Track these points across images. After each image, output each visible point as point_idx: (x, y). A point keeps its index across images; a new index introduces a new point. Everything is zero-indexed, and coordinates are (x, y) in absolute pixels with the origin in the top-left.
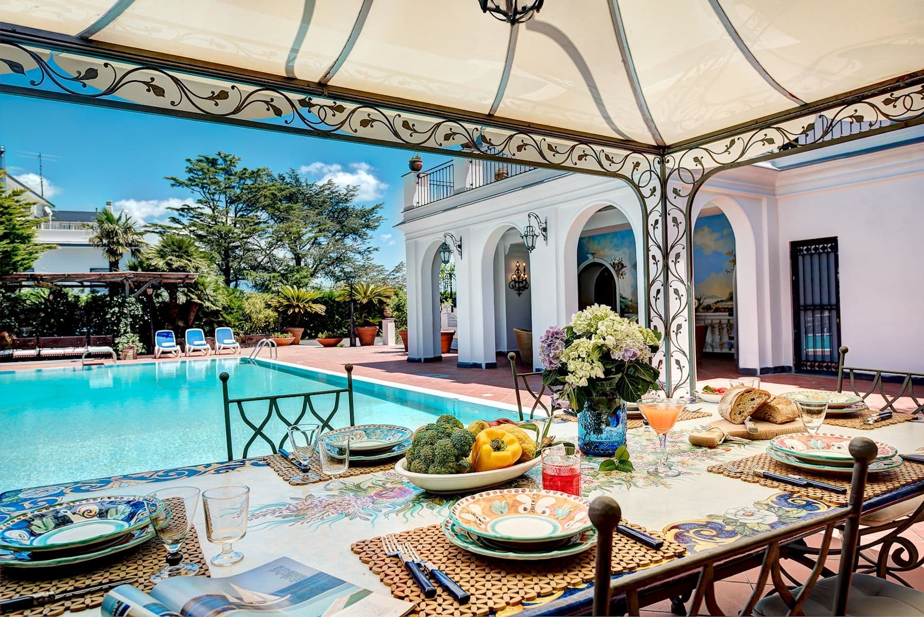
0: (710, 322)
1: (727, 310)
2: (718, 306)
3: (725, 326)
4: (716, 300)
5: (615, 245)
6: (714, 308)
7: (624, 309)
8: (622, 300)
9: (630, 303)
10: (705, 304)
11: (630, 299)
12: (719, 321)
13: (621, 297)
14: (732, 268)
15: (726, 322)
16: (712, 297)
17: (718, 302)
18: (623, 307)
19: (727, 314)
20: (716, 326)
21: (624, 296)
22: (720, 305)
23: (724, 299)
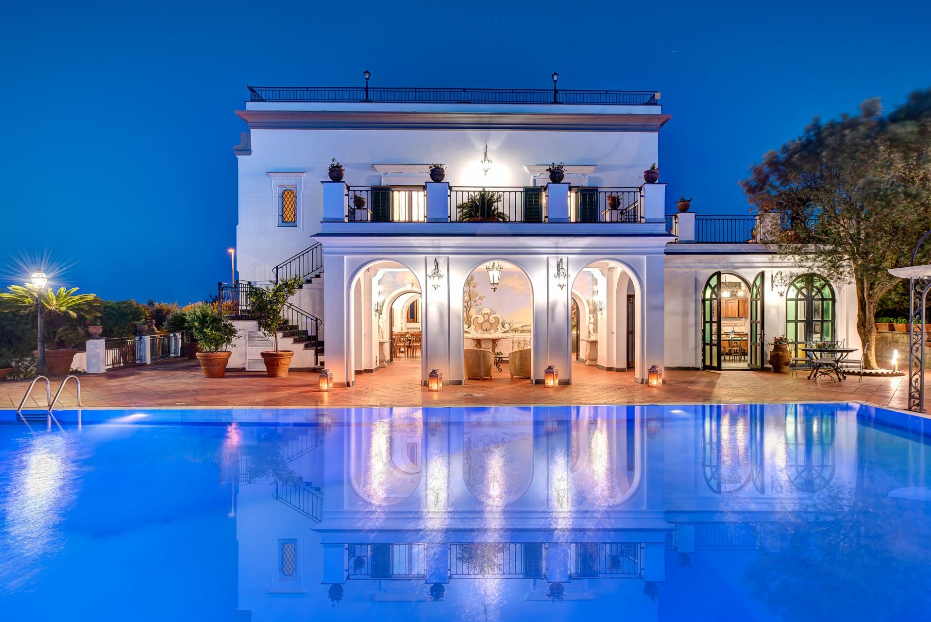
3: (528, 342)
15: (529, 339)
17: (523, 326)
20: (521, 342)
23: (528, 324)
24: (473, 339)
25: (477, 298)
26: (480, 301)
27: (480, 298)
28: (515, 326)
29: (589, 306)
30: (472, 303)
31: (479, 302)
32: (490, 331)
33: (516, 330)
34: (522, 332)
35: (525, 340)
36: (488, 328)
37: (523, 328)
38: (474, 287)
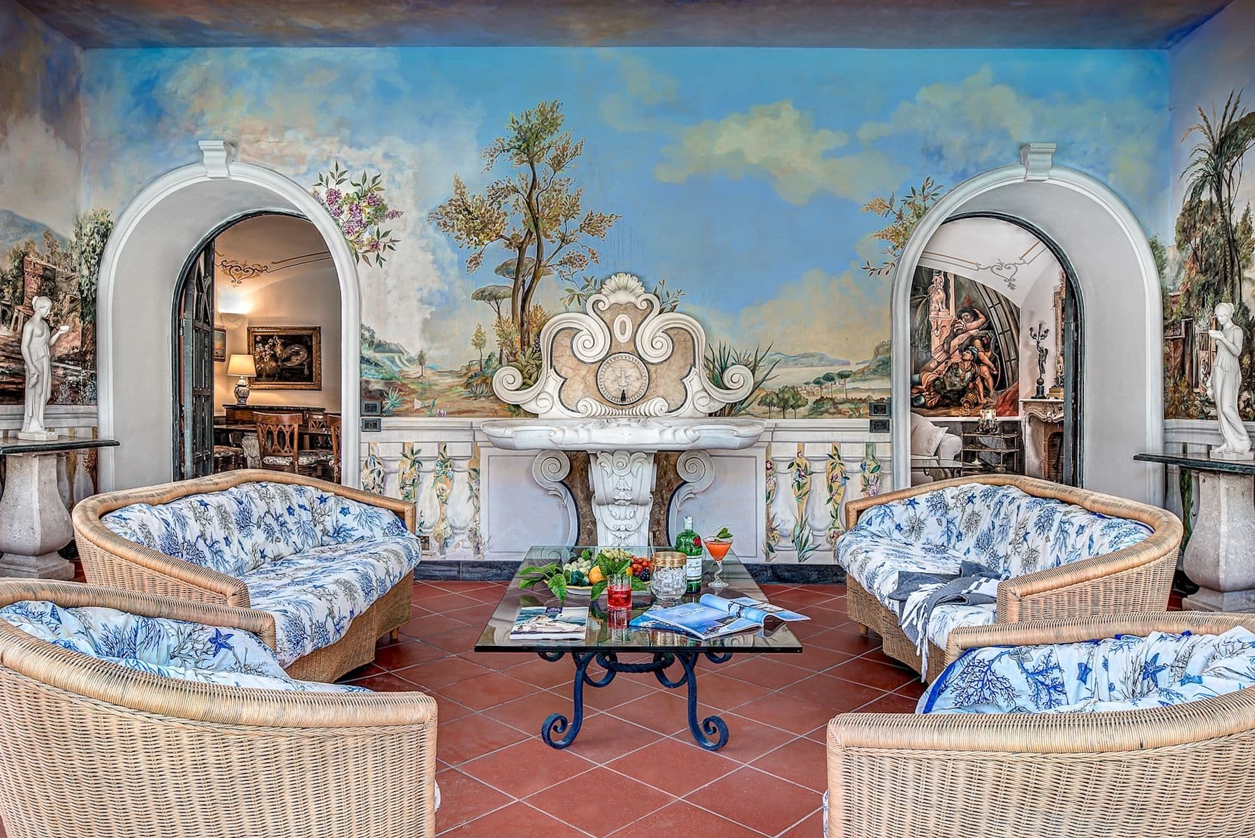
0: (792, 451)
1: (864, 409)
2: (825, 393)
3: (857, 467)
4: (821, 371)
5: (341, 123)
6: (812, 399)
7: (382, 395)
8: (368, 353)
9: (414, 370)
10: (773, 385)
11: (414, 353)
12: (829, 449)
13: (369, 341)
14: (891, 259)
15: (860, 451)
16: (804, 358)
17: (829, 378)
18: (376, 386)
19: (866, 422)
20: (817, 467)
21: (379, 337)
22: (836, 390)
23: (854, 368)
24: (550, 453)
25: (574, 223)
26: (593, 242)
27: (591, 226)
28: (783, 377)
29: (1160, 269)
30: (549, 247)
31: (581, 243)
32: (642, 408)
33: (786, 402)
34: (819, 409)
35: (835, 456)
36: (634, 387)
37: (829, 390)
38: (558, 164)
